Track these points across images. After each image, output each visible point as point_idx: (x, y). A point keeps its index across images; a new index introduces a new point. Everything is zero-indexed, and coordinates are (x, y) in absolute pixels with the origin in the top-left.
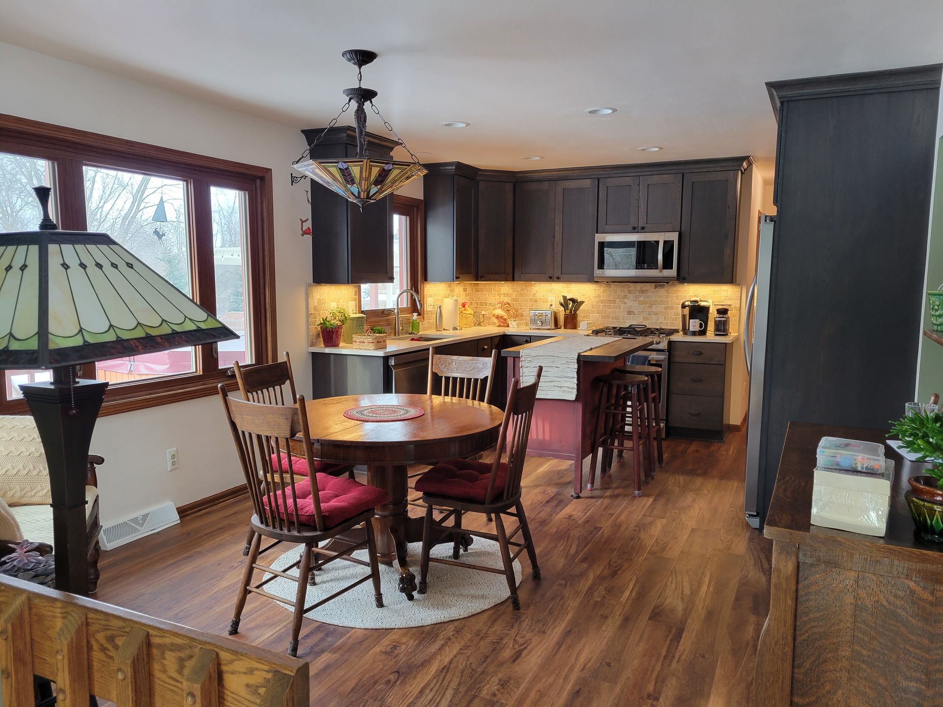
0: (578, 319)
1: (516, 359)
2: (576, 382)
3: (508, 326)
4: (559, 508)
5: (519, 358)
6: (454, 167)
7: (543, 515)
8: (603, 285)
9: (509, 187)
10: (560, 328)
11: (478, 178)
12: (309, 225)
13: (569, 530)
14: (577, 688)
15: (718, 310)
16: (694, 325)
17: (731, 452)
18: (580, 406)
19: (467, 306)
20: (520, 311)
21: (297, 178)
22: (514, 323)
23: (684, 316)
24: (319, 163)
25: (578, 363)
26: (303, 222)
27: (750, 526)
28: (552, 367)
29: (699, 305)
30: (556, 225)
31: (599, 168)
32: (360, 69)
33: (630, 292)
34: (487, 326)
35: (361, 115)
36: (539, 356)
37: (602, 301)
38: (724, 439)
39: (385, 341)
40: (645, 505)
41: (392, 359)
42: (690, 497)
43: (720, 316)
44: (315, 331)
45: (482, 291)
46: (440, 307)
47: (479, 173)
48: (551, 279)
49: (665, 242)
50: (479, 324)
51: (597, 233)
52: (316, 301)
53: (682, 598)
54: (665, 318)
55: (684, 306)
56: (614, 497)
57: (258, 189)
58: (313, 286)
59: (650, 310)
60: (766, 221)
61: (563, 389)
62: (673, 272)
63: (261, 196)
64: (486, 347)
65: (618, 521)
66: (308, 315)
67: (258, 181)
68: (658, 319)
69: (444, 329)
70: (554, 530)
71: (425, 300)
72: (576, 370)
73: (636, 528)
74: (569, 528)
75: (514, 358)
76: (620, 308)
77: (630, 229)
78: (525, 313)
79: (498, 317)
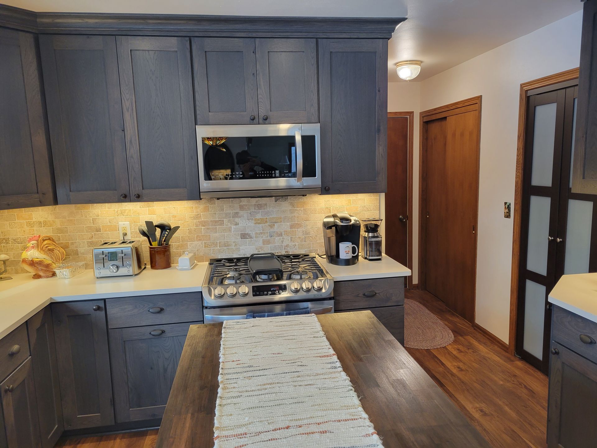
3: (54, 274)
9: (25, 42)
10: (145, 268)
15: (366, 227)
16: (345, 250)
20: (72, 248)
22: (66, 274)
23: (326, 240)
33: (242, 208)
34: (14, 277)
37: (204, 224)
43: (371, 235)
48: (125, 198)
49: (304, 138)
51: (198, 124)
54: (291, 241)
55: (326, 226)
59: (272, 230)
62: (316, 181)
68: (282, 242)
76: (230, 231)
77: (248, 119)
78: (81, 250)
79: (32, 263)
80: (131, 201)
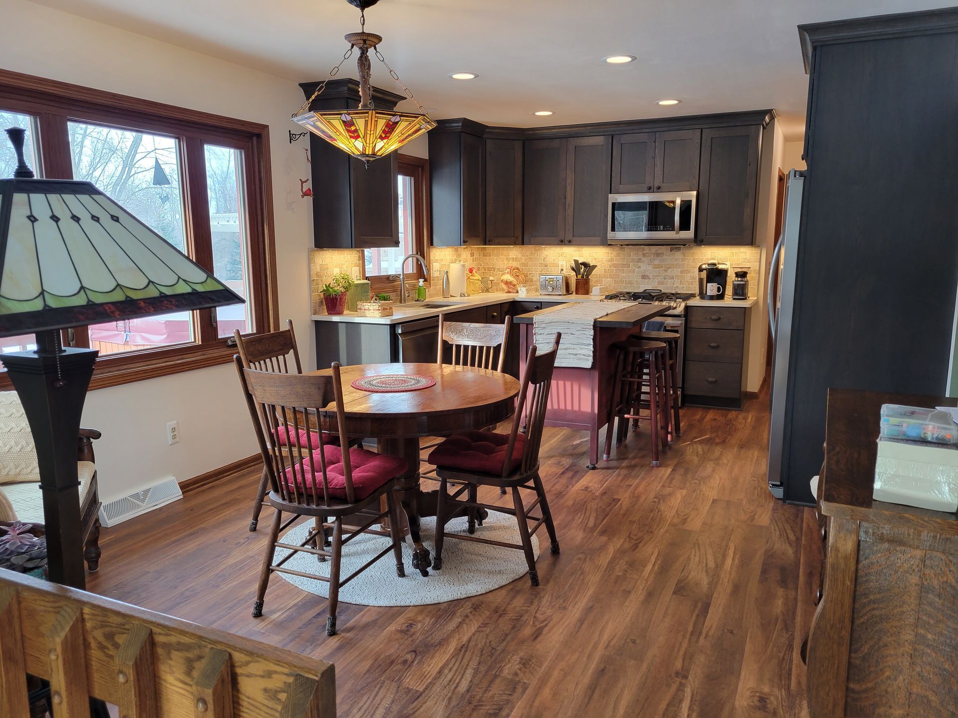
0: (590, 284)
1: (529, 326)
2: (592, 349)
3: (517, 292)
4: (575, 480)
5: (533, 324)
6: (461, 124)
7: (558, 487)
8: (616, 248)
9: (518, 146)
10: (572, 294)
11: (485, 136)
12: (309, 185)
13: (586, 502)
14: (602, 666)
15: (736, 273)
16: (712, 289)
17: (749, 420)
18: (596, 374)
19: (474, 271)
20: (529, 277)
21: (295, 135)
22: (524, 289)
23: (701, 280)
24: (321, 114)
25: (594, 329)
26: (302, 182)
27: (773, 496)
28: (567, 333)
29: (717, 268)
30: (567, 185)
31: (614, 124)
32: (362, 11)
33: (644, 255)
34: (496, 293)
35: (364, 62)
36: (552, 322)
37: (615, 266)
38: (742, 406)
39: (391, 308)
40: (663, 475)
41: (399, 327)
42: (710, 466)
43: (739, 279)
44: (318, 298)
45: (490, 256)
46: (447, 272)
47: (487, 130)
48: (562, 242)
49: (682, 202)
50: (487, 291)
51: (610, 193)
52: (318, 267)
53: (706, 571)
54: (681, 283)
55: (701, 270)
56: (632, 467)
57: (255, 147)
58: (315, 251)
59: (666, 274)
60: (795, 176)
61: (577, 357)
62: (690, 234)
63: (258, 154)
64: (495, 314)
65: (636, 492)
66: (311, 281)
67: (255, 138)
68: (673, 283)
69: (451, 296)
70: (571, 503)
71: (431, 265)
72: (592, 337)
73: (655, 500)
74: (585, 500)
75: (527, 324)
76: (634, 272)
77: (646, 189)
78: (534, 279)
79: (507, 283)
80: (565, 245)
